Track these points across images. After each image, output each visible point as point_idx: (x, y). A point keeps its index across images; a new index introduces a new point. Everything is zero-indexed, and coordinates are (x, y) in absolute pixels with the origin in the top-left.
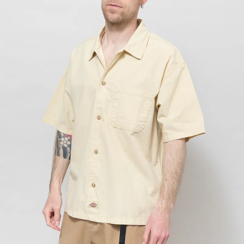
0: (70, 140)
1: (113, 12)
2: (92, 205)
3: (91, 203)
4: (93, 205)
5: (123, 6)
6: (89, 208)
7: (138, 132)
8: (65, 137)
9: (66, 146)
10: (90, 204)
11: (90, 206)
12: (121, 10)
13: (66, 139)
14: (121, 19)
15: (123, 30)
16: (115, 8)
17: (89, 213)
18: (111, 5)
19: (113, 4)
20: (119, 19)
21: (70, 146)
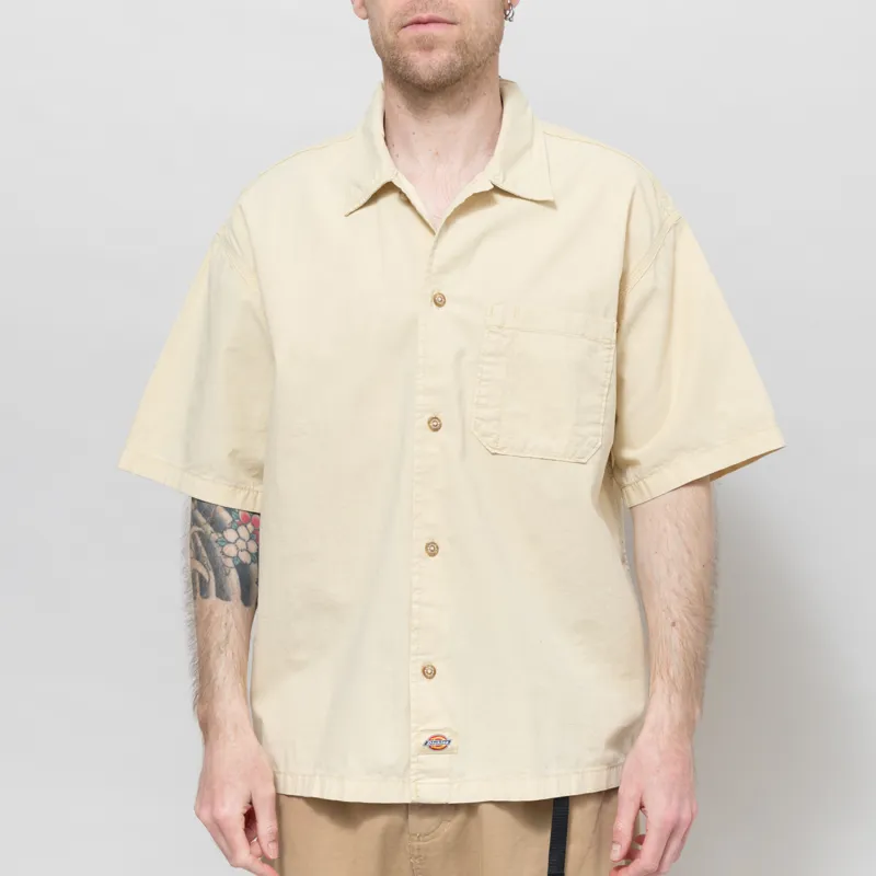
0: (255, 536)
1: (428, 46)
2: (434, 746)
3: (427, 737)
4: (437, 744)
5: (458, 18)
6: (421, 757)
7: (583, 461)
8: (239, 525)
9: (245, 557)
10: (424, 742)
11: (426, 748)
12: (455, 30)
13: (243, 532)
14: (459, 65)
15: (465, 111)
16: (432, 30)
17: (420, 776)
18: (418, 23)
19: (425, 16)
20: (452, 64)
21: (255, 557)
